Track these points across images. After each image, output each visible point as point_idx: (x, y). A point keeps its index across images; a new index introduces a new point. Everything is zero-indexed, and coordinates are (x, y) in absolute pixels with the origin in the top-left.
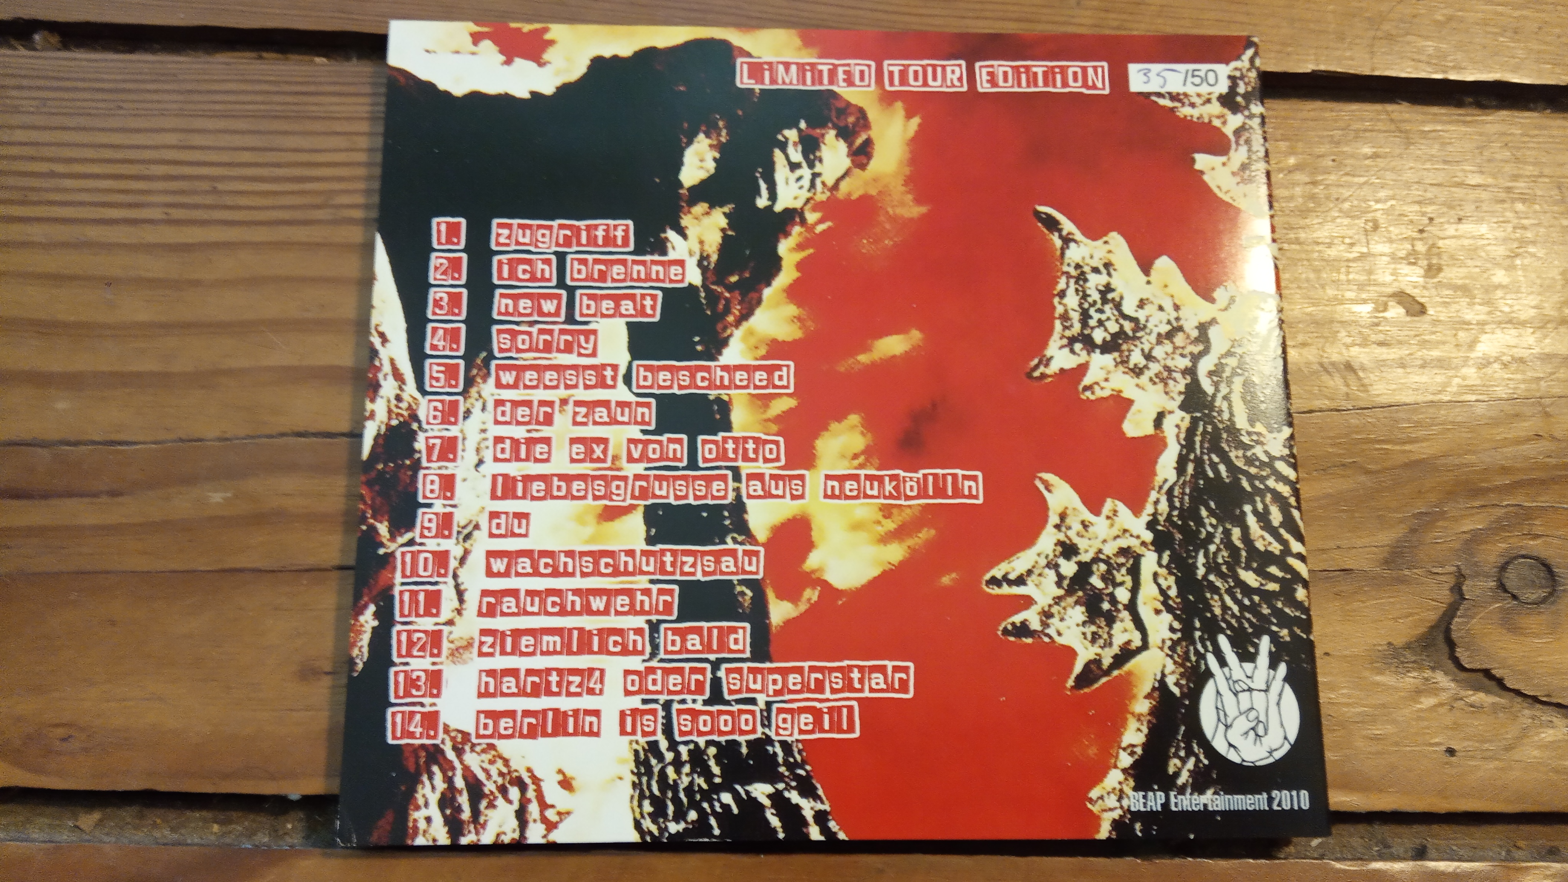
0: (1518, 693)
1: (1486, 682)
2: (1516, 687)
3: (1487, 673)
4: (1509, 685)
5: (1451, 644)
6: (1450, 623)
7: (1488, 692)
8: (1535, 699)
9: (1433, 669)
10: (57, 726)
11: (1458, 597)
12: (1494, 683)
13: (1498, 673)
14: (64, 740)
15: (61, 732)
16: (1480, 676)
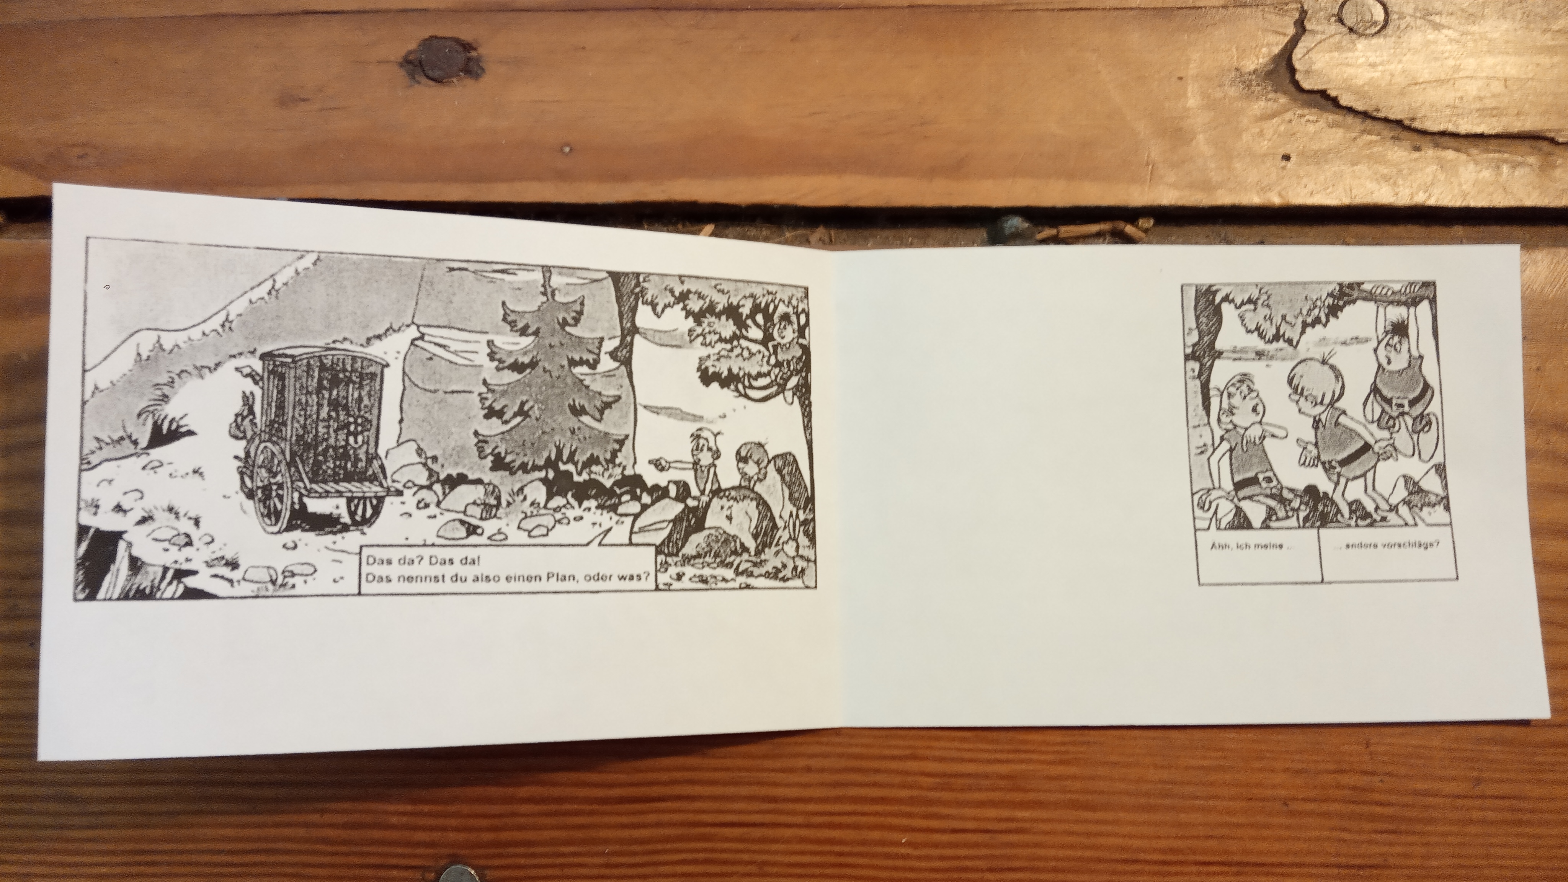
0: (1350, 110)
1: (1323, 102)
2: (1350, 104)
3: (1323, 93)
4: (1344, 102)
5: (1292, 71)
6: (1292, 52)
7: (1322, 108)
8: (1365, 115)
9: (1276, 91)
10: (74, 145)
11: (1300, 31)
12: (1330, 103)
13: (1333, 93)
14: (80, 157)
15: (78, 151)
16: (1318, 97)
